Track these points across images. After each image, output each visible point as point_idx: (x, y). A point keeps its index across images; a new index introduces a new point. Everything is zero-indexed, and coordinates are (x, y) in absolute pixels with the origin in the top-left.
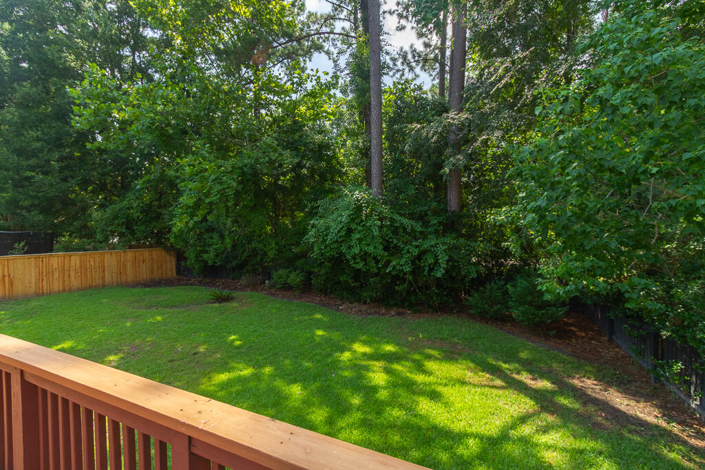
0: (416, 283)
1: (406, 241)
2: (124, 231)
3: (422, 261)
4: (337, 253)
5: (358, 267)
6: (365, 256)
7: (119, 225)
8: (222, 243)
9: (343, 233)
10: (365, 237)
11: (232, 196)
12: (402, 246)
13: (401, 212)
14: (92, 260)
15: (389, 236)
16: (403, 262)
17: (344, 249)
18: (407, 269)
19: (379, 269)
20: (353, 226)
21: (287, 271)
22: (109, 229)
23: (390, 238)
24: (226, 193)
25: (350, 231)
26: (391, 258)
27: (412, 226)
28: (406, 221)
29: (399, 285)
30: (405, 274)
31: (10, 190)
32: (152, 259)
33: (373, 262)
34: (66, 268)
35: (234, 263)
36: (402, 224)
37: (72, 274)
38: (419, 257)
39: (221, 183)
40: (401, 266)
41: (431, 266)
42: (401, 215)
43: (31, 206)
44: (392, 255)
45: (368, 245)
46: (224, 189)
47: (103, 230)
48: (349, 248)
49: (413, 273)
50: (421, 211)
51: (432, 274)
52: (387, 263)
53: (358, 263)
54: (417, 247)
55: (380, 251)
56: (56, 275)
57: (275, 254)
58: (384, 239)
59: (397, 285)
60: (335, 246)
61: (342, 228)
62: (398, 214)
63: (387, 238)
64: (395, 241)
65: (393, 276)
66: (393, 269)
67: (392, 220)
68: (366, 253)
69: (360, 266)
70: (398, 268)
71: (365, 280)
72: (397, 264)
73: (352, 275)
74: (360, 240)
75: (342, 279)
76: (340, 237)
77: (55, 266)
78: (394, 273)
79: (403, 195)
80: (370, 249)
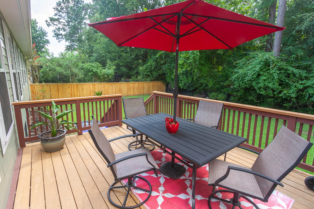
0: (298, 103)
1: (294, 80)
2: (149, 74)
3: (304, 92)
4: (249, 86)
5: (261, 93)
6: (266, 88)
7: (148, 72)
8: (187, 80)
9: (255, 76)
10: (268, 78)
11: (198, 60)
12: (291, 84)
13: (292, 65)
14: (141, 85)
15: (283, 78)
16: (291, 91)
17: (254, 84)
18: (294, 95)
19: (274, 95)
20: (262, 73)
21: (217, 93)
22: (145, 73)
23: (284, 79)
24: (195, 58)
25: (259, 75)
26: (283, 90)
27: (300, 73)
28: (296, 71)
29: (286, 103)
30: (291, 98)
31: (117, 60)
32: (158, 86)
33: (271, 91)
34: (134, 87)
35: (192, 89)
36: (293, 72)
37: (136, 89)
38: (302, 90)
39: (194, 54)
40: (289, 94)
41: (311, 95)
42: (293, 67)
43: (123, 65)
44: (283, 88)
45: (269, 83)
46: (195, 57)
47: (143, 74)
48: (257, 84)
49: (297, 98)
50: (306, 65)
51: (311, 99)
52: (280, 92)
53: (261, 91)
54: (301, 84)
55: (276, 86)
56: (132, 89)
57: (212, 86)
58: (280, 80)
59: (285, 103)
60: (249, 82)
61: (254, 74)
62: (290, 66)
63: (282, 79)
64: (287, 81)
65: (283, 99)
66: (284, 95)
67: (287, 70)
68: (268, 87)
69: (263, 92)
70: (287, 95)
71: (263, 99)
72: (287, 93)
73: (256, 97)
74: (265, 80)
75: (250, 98)
76: (252, 78)
77: (131, 86)
78: (284, 97)
79: (294, 55)
80: (270, 85)
